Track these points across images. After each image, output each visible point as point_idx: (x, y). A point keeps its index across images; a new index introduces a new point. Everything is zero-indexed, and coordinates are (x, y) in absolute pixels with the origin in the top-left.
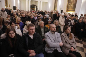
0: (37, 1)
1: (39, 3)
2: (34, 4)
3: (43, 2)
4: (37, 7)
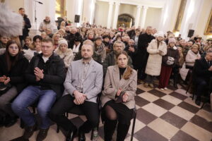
0: (135, 6)
1: (139, 10)
2: (127, 11)
3: (150, 8)
4: (133, 19)
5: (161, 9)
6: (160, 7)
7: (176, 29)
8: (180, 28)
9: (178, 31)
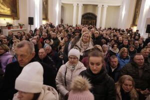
2: (90, 11)
5: (119, 6)
6: (119, 5)
7: (134, 24)
8: (138, 23)
9: (136, 25)
